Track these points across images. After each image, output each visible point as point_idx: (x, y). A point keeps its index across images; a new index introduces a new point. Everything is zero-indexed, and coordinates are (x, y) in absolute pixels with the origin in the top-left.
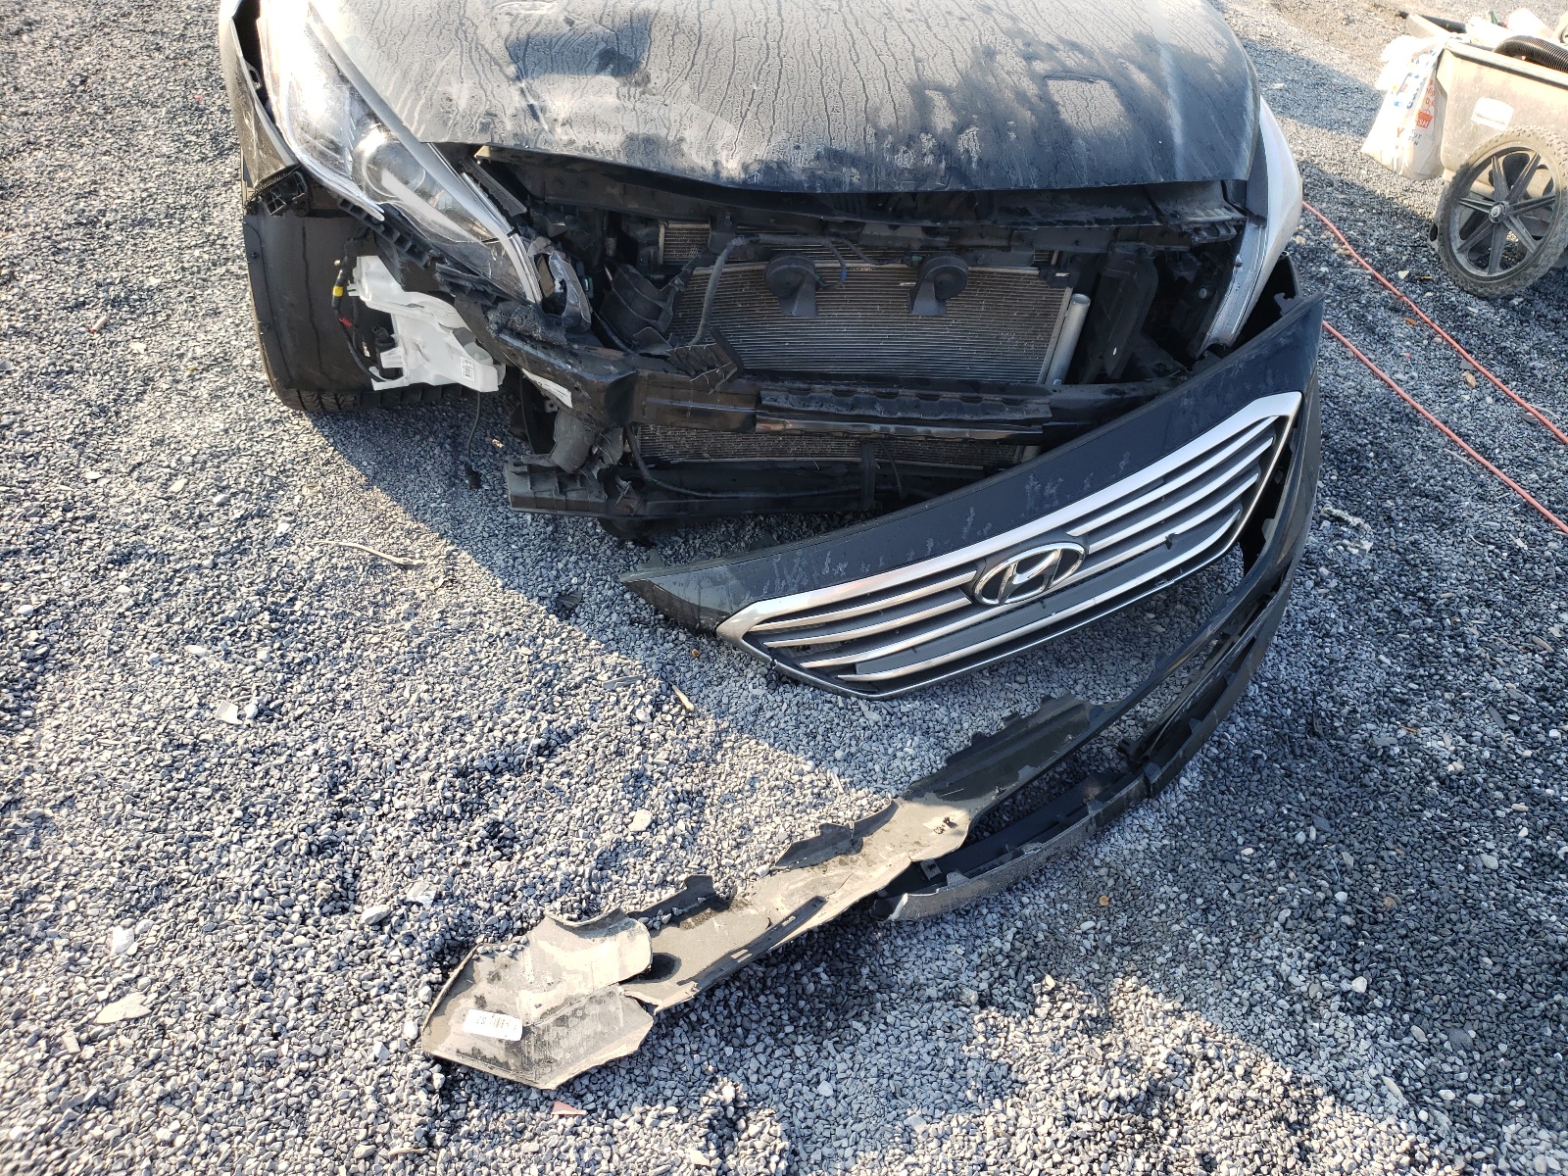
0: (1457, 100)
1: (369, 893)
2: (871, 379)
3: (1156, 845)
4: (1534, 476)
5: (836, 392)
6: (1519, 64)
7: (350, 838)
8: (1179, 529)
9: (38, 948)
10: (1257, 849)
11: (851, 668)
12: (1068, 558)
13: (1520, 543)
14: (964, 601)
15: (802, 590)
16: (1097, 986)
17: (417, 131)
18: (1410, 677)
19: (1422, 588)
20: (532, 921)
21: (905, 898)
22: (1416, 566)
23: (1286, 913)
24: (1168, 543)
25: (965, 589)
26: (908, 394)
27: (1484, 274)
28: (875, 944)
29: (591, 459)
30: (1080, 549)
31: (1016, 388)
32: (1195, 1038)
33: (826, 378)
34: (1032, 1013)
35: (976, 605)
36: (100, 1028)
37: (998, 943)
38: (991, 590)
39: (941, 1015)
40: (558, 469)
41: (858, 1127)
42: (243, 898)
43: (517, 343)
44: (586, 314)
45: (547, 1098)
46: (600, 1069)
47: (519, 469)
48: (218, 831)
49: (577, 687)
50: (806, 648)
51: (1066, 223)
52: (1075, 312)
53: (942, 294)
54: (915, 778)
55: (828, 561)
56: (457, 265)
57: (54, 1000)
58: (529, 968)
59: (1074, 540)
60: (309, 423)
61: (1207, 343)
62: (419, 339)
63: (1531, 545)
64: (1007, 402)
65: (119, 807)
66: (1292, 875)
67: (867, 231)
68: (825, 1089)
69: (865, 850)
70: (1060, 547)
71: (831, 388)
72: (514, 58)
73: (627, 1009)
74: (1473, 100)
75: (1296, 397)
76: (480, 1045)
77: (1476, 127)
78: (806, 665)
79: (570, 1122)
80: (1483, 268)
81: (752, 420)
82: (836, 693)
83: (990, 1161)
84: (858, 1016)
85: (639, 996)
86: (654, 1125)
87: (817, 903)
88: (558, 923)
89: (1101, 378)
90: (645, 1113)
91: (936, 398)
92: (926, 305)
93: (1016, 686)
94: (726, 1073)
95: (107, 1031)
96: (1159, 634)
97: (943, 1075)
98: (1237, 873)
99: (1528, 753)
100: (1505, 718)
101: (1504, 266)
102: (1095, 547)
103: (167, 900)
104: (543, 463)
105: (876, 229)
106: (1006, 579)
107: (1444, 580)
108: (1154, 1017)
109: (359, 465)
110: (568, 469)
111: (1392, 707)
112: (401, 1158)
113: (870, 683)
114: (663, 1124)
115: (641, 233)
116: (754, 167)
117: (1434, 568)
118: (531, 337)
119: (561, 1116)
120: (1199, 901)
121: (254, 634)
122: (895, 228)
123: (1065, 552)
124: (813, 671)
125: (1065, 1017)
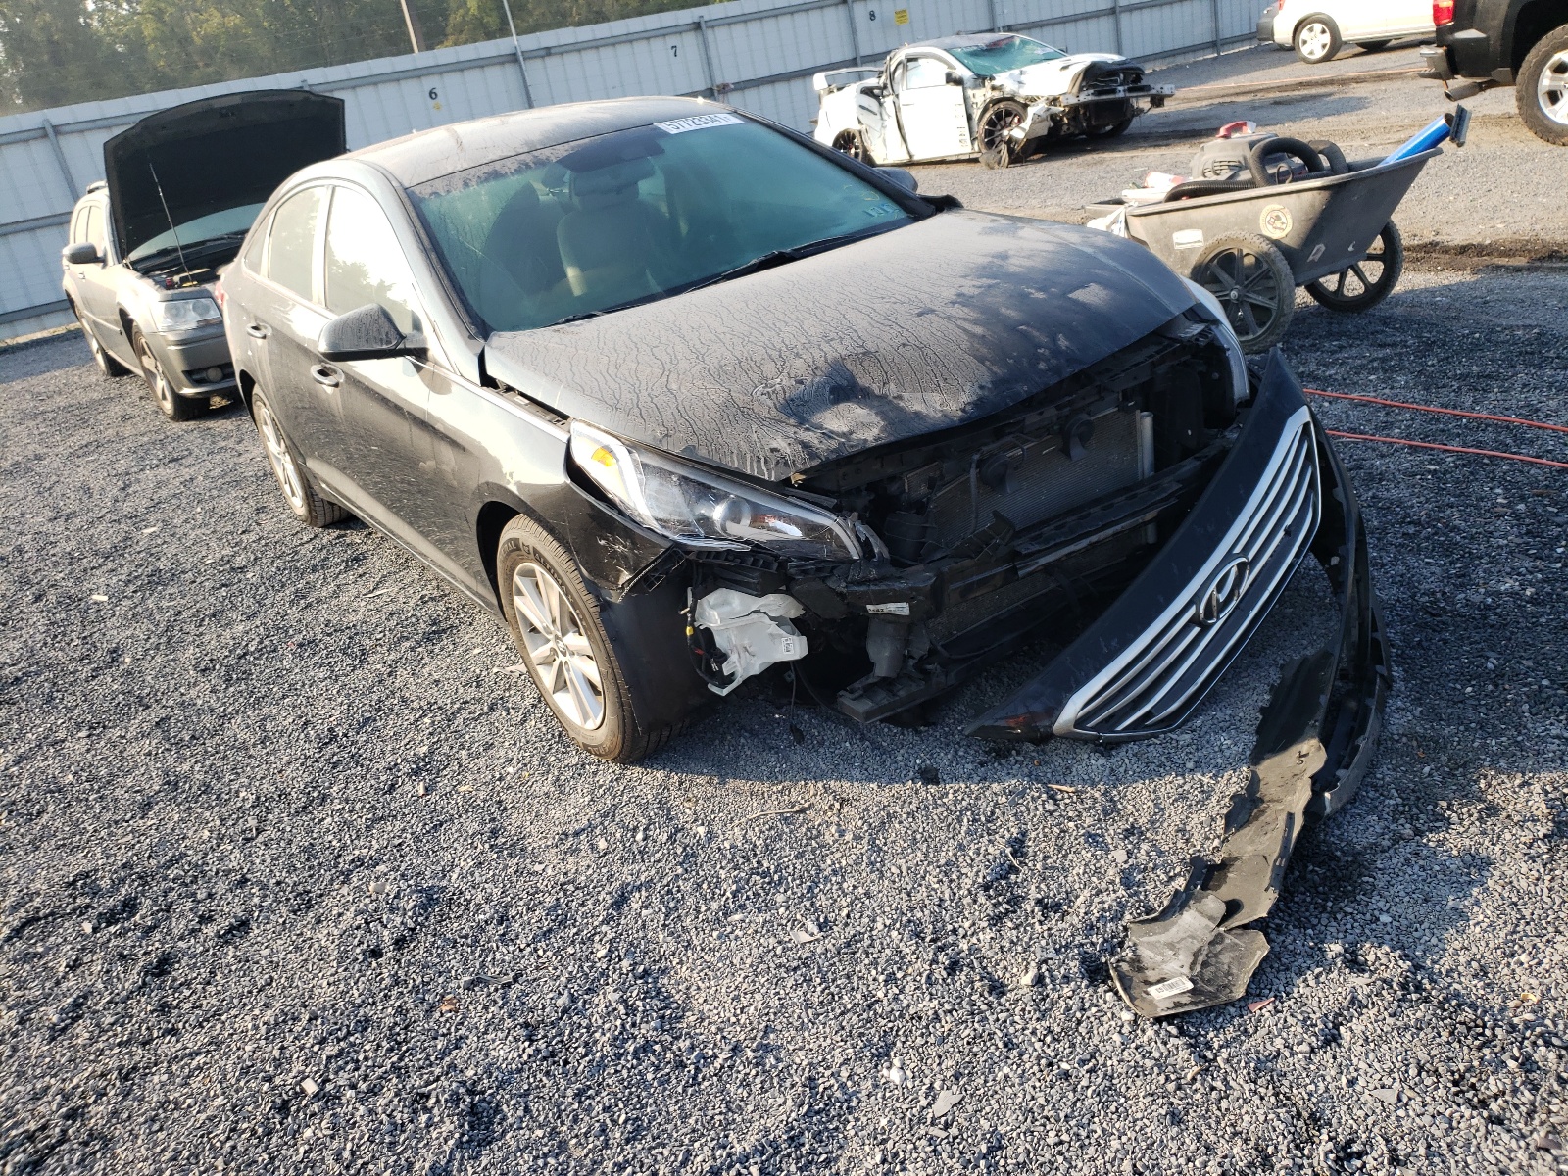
0: (1158, 241)
1: (1008, 975)
2: (1072, 511)
3: (1417, 712)
4: (1397, 431)
5: (1057, 528)
6: (1185, 202)
7: (963, 955)
8: (1289, 522)
9: (853, 1104)
10: (1473, 686)
11: (1148, 715)
12: (1241, 567)
13: (1432, 468)
14: (1196, 630)
15: (1097, 671)
16: (1468, 795)
17: (770, 477)
18: (1452, 563)
19: (1405, 518)
20: (1122, 935)
21: (1327, 795)
22: (1388, 507)
23: (1526, 707)
24: (1287, 532)
25: (1193, 621)
26: (1095, 510)
27: (1251, 337)
28: (1324, 841)
29: (905, 659)
30: (1244, 559)
31: (1130, 489)
32: (1549, 788)
33: (1045, 523)
34: (1450, 824)
35: (1205, 629)
36: (943, 1119)
37: (1392, 802)
38: (1209, 612)
39: (1405, 850)
40: (884, 679)
41: (1426, 925)
42: (942, 1015)
43: (863, 588)
44: (886, 554)
45: (1242, 1005)
46: (1255, 975)
47: (856, 694)
48: (880, 994)
49: (993, 813)
50: (1111, 717)
51: (1135, 365)
52: (1146, 423)
53: (1084, 440)
54: (1248, 752)
55: (1103, 644)
56: (800, 558)
57: (897, 1122)
58: (1152, 955)
59: (1238, 555)
60: (638, 769)
61: (1236, 402)
62: (746, 642)
63: (1438, 464)
64: (1152, 489)
65: (803, 1015)
66: (1507, 687)
67: (1027, 423)
68: (1385, 918)
69: (1266, 798)
70: (1234, 563)
71: (1052, 527)
72: (793, 414)
73: (1237, 936)
74: (1169, 237)
75: (1305, 408)
76: (1176, 1000)
77: (1182, 252)
78: (1120, 728)
79: (1270, 1007)
80: (1247, 334)
81: (1015, 570)
82: (1148, 737)
83: (1515, 899)
84: (1361, 875)
85: (1237, 924)
86: (1318, 983)
87: (1290, 817)
88: (1142, 922)
89: (1186, 453)
90: (1305, 980)
91: (1112, 505)
92: (1077, 451)
93: (1245, 680)
94: (1322, 942)
95: (950, 1118)
96: (1292, 613)
97: (1440, 876)
98: (1476, 702)
99: (1559, 565)
100: (1529, 555)
101: (1261, 325)
102: (1251, 556)
103: (894, 1043)
104: (871, 681)
105: (1032, 419)
106: (1214, 603)
107: (1413, 507)
108: (1515, 792)
109: (702, 774)
110: (893, 675)
111: (1464, 581)
112: (1199, 1077)
113: (1162, 721)
114: (1322, 979)
115: (893, 488)
116: (968, 408)
117: (1400, 503)
118: (870, 581)
119: (1261, 1009)
120: (1473, 725)
121: (761, 891)
122: (1041, 413)
123: (1238, 565)
124: (1125, 730)
125: (1470, 816)
